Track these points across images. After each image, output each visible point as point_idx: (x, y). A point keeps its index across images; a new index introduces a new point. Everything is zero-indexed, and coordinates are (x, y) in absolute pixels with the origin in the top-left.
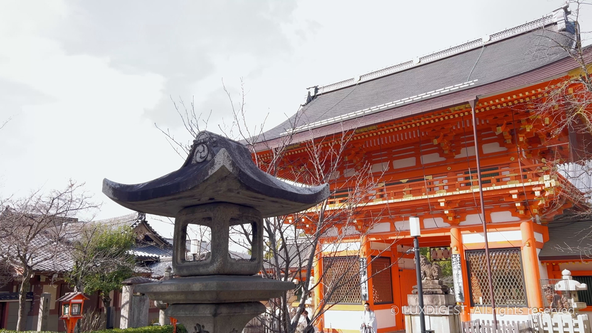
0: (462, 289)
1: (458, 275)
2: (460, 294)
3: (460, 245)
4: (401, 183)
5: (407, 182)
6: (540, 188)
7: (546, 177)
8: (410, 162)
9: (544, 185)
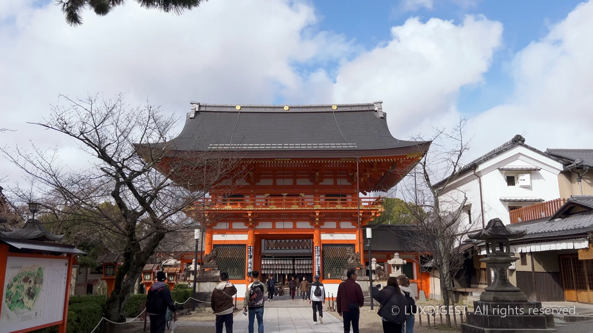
0: (320, 268)
1: (318, 259)
2: (319, 272)
3: (320, 240)
4: (282, 196)
5: (287, 195)
6: (375, 212)
7: (380, 206)
8: (289, 182)
9: (378, 210)
